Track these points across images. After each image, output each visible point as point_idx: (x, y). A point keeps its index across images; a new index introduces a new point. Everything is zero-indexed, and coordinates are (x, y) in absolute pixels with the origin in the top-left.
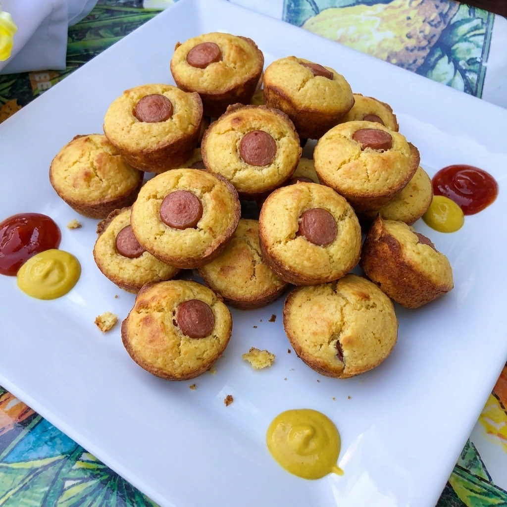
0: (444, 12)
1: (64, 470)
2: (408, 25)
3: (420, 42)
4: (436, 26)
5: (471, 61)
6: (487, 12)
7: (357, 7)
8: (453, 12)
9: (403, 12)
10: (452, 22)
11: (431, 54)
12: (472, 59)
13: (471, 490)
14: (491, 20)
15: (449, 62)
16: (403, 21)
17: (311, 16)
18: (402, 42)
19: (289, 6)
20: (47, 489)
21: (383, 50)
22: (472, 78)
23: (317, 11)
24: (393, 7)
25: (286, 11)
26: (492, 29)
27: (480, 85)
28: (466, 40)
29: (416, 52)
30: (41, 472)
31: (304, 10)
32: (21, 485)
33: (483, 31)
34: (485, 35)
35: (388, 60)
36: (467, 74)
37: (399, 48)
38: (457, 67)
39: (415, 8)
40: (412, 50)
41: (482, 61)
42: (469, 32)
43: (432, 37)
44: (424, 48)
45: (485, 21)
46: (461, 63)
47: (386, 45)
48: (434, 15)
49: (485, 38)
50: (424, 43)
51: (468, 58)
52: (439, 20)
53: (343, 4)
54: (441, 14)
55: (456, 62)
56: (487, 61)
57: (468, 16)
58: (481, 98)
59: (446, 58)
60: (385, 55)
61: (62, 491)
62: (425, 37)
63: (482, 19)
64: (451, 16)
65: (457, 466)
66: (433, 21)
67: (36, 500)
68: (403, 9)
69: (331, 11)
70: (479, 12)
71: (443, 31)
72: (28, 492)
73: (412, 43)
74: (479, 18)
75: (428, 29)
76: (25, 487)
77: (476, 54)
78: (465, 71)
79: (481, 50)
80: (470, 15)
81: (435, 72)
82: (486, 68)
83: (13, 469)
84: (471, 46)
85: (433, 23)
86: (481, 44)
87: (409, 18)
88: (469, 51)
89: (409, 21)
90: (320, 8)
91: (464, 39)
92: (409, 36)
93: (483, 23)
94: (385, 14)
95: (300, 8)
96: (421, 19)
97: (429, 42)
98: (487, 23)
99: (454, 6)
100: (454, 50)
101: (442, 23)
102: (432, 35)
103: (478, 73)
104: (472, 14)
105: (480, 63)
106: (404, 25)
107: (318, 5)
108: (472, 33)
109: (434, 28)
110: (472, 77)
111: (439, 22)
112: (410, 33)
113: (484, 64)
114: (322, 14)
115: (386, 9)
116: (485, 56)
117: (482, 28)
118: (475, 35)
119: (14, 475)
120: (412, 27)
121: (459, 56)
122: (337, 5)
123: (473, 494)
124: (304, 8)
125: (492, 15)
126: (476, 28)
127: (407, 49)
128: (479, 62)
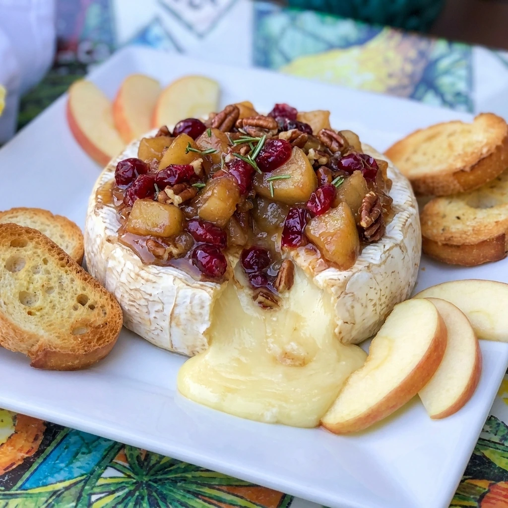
0: (423, 51)
1: (87, 487)
3: (401, 80)
12: (458, 93)
20: (73, 504)
23: (288, 60)
30: (63, 492)
32: (46, 504)
38: (444, 101)
43: (414, 75)
46: (448, 96)
48: (412, 54)
50: (406, 81)
55: (442, 95)
61: (90, 504)
62: (406, 75)
73: (393, 82)
75: (409, 68)
77: (462, 86)
80: (448, 50)
83: (33, 494)
84: (455, 79)
88: (453, 85)
91: (447, 72)
92: (391, 76)
94: (362, 57)
96: (401, 58)
98: (467, 56)
112: (391, 73)
114: (294, 63)
119: (35, 499)
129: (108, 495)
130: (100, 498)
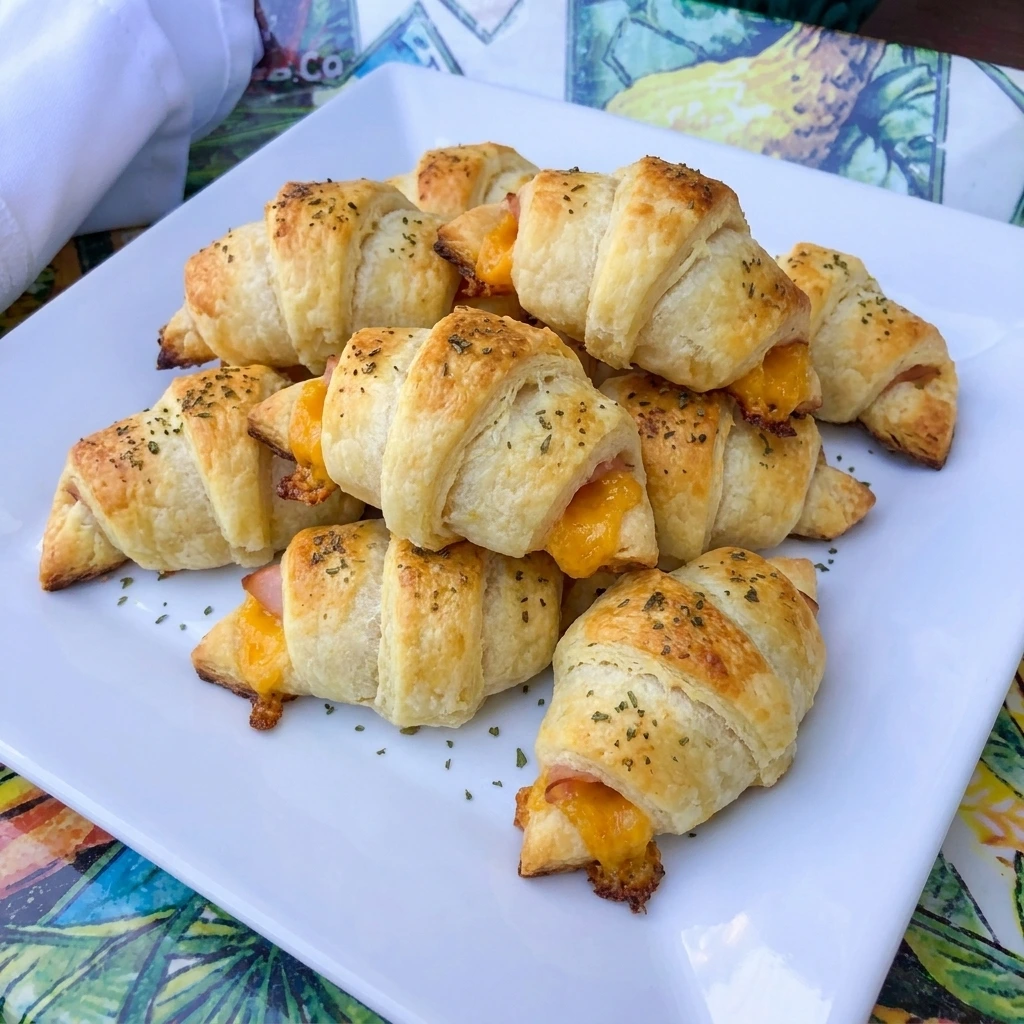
0: (858, 61)
1: (167, 940)
2: (795, 90)
3: (819, 118)
4: (845, 87)
5: (916, 143)
6: (937, 53)
7: (701, 67)
8: (874, 59)
9: (784, 69)
10: (874, 78)
11: (843, 136)
12: (917, 139)
13: (955, 960)
14: (945, 66)
15: (876, 148)
16: (786, 85)
17: (616, 92)
18: (787, 121)
19: (575, 78)
20: (134, 976)
21: (755, 139)
22: (922, 173)
23: (628, 82)
24: (767, 62)
25: (571, 86)
26: (948, 82)
27: (936, 183)
28: (902, 106)
29: (812, 137)
30: (125, 943)
31: (603, 82)
32: (86, 968)
33: (933, 86)
34: (936, 92)
35: (765, 152)
36: (912, 166)
37: (781, 131)
38: (891, 156)
39: (806, 59)
40: (807, 134)
41: (935, 139)
42: (906, 92)
43: (841, 108)
44: (827, 129)
45: (934, 69)
46: (899, 148)
47: (758, 130)
48: (841, 68)
49: (938, 98)
50: (828, 119)
51: (909, 136)
52: (851, 75)
53: (674, 64)
54: (852, 65)
55: (888, 146)
56: (944, 139)
57: (902, 64)
58: (941, 201)
59: (870, 142)
60: (759, 146)
61: (163, 980)
62: (829, 108)
63: (928, 66)
64: (870, 66)
65: (919, 909)
66: (839, 78)
67: (112, 996)
68: (783, 62)
69: (652, 81)
70: (921, 55)
71: (861, 94)
72: (98, 983)
73: (804, 121)
74: (921, 65)
75: (832, 94)
76: (93, 974)
77: (925, 128)
78: (908, 161)
79: (931, 121)
80: (905, 60)
81: (851, 169)
82: (944, 153)
83: (70, 938)
84: (913, 114)
85: (840, 82)
86: (931, 110)
87: (795, 78)
88: (910, 125)
89: (796, 84)
90: (633, 76)
91: (900, 104)
92: (799, 110)
93: (930, 73)
94: (752, 74)
95: (596, 79)
96: (819, 76)
97: (837, 117)
98: (939, 71)
99: (875, 47)
100: (885, 126)
101: (858, 81)
102: (840, 103)
103: (931, 161)
104: (909, 59)
105: (933, 145)
106: (789, 91)
107: (628, 70)
108: (912, 94)
109: (842, 91)
110: (921, 170)
111: (851, 80)
112: (800, 104)
113: (940, 146)
114: (638, 86)
115: (751, 67)
116: (940, 131)
117: (929, 82)
118: (918, 96)
119: (71, 950)
120: (804, 92)
121: (894, 135)
122: (664, 66)
123: (959, 967)
124: (603, 78)
125: (945, 57)
126: (920, 83)
127: (797, 132)
128: (931, 143)
129: (204, 963)
130: (186, 969)
